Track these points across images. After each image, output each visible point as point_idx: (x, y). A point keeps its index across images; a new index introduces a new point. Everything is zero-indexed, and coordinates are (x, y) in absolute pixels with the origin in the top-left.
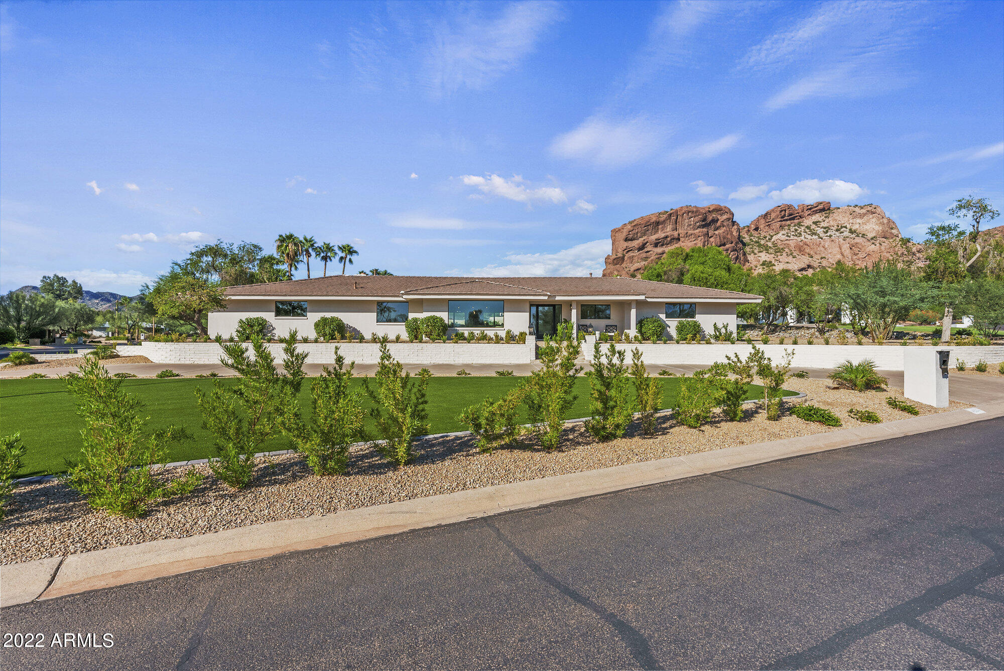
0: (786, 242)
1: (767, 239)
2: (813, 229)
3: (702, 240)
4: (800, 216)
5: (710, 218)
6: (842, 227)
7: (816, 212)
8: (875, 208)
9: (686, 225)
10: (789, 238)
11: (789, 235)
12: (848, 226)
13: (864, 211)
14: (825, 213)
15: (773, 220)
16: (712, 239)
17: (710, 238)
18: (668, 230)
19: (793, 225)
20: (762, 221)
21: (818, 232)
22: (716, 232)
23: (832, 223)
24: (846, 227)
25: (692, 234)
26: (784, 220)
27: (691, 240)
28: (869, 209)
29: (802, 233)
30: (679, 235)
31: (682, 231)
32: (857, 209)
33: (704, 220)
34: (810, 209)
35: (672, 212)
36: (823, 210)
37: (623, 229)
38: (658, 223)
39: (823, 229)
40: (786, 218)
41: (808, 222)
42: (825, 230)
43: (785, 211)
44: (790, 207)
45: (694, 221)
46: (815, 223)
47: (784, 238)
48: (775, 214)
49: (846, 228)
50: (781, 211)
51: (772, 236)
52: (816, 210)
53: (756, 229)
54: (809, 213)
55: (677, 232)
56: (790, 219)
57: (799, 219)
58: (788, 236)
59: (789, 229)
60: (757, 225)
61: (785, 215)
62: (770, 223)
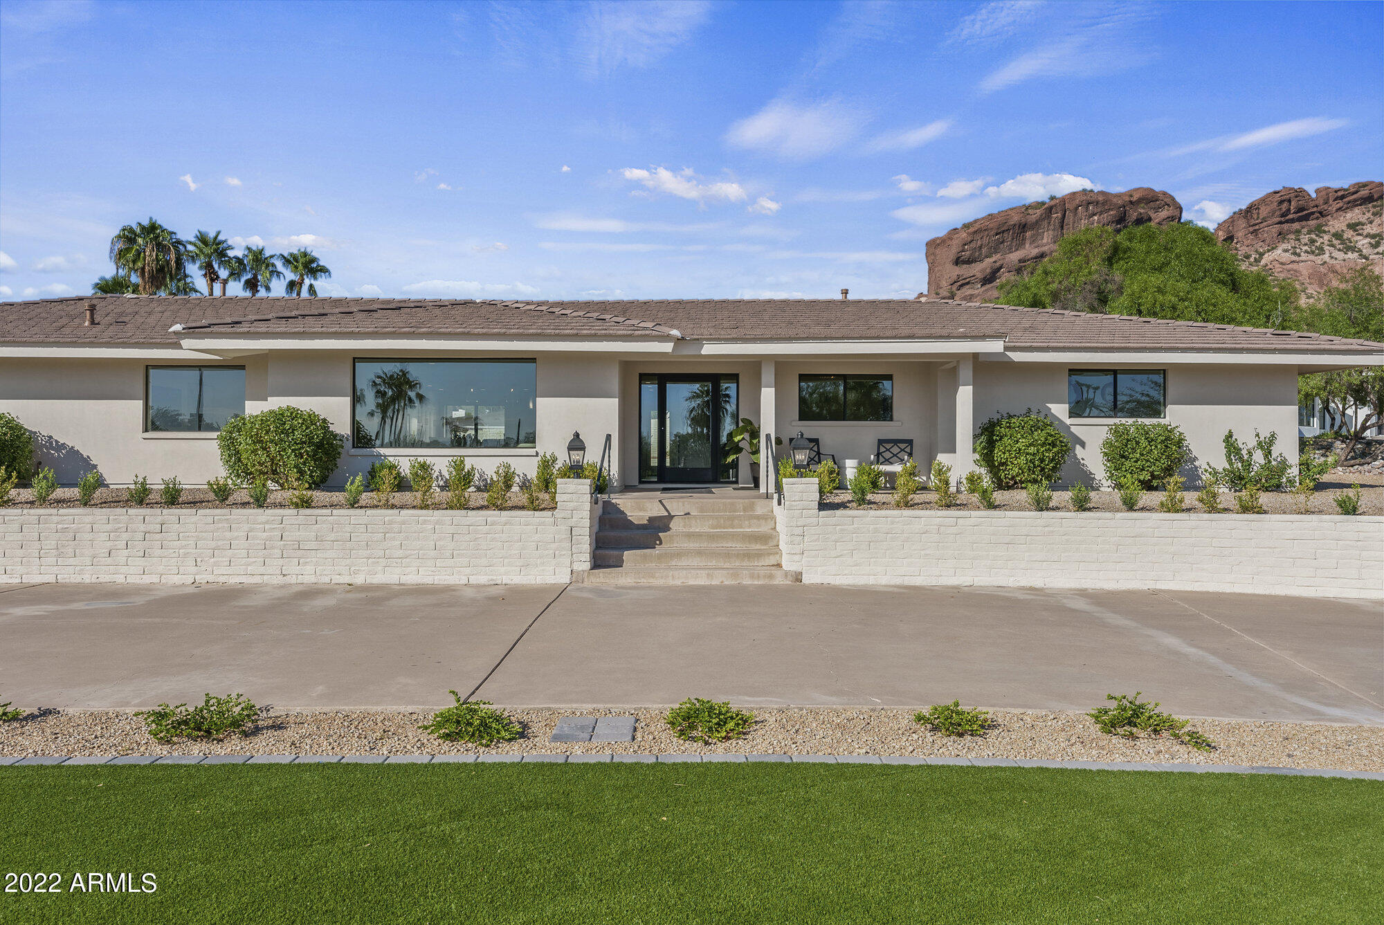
0: (1290, 266)
1: (1252, 259)
2: (1348, 239)
4: (1321, 213)
5: (1133, 216)
7: (1354, 204)
10: (1296, 258)
11: (1298, 251)
14: (1373, 206)
15: (1264, 220)
18: (1045, 241)
19: (1305, 230)
20: (1242, 223)
21: (1359, 245)
26: (1287, 222)
29: (1326, 248)
33: (1120, 219)
34: (1343, 198)
35: (1053, 203)
36: (1370, 199)
37: (951, 239)
38: (1023, 227)
39: (1368, 240)
40: (1291, 216)
41: (1337, 224)
42: (1373, 241)
43: (1289, 201)
44: (1300, 193)
45: (1098, 223)
46: (1352, 227)
47: (1287, 257)
48: (1269, 209)
50: (1281, 202)
51: (1261, 255)
52: (1356, 200)
53: (1229, 240)
54: (1341, 205)
56: (1300, 219)
57: (1317, 218)
58: (1295, 254)
59: (1299, 240)
60: (1229, 232)
61: (1289, 210)
62: (1257, 227)
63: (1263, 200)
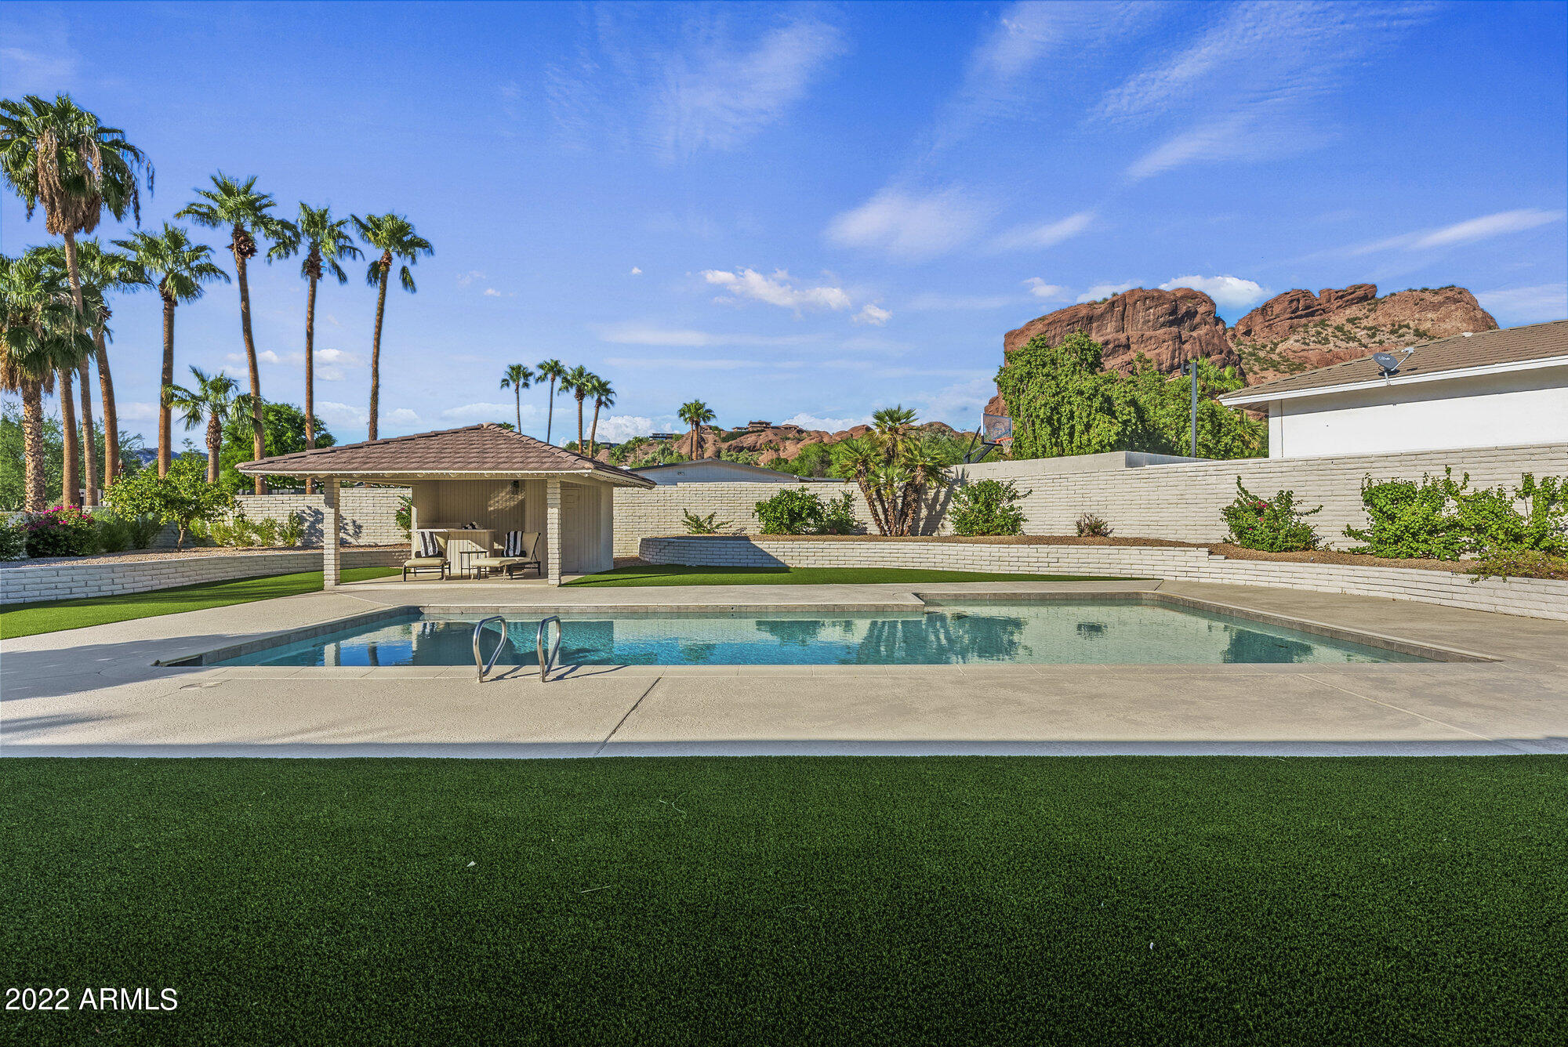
0: (1302, 354)
1: (1268, 349)
2: (1349, 331)
3: (1171, 348)
4: (1323, 310)
5: (1183, 309)
6: (1400, 327)
7: (1350, 303)
8: (1460, 293)
9: (1141, 321)
10: (1306, 347)
11: (1307, 341)
12: (1412, 324)
13: (1440, 298)
14: (1369, 304)
15: (1277, 316)
16: (1187, 346)
17: (1184, 343)
18: (1109, 330)
19: (1311, 325)
20: (1259, 319)
21: (1358, 335)
22: (1194, 334)
23: (1381, 320)
24: (1408, 326)
25: (1151, 338)
26: (1296, 317)
27: (1149, 348)
28: (1450, 294)
29: (1331, 338)
30: (1128, 339)
31: (1132, 332)
32: (1427, 296)
33: (1174, 312)
34: (1342, 297)
35: (1115, 298)
36: (1364, 298)
37: (1028, 330)
38: (1090, 319)
39: (1365, 332)
40: (1299, 313)
41: (1338, 319)
42: (1370, 333)
43: (1298, 300)
44: (1306, 294)
45: (1154, 315)
46: (1351, 321)
47: (1298, 346)
48: (1281, 307)
49: (1409, 328)
50: (1292, 301)
51: (1276, 345)
52: (1353, 299)
53: (1248, 333)
54: (1341, 303)
55: (1125, 334)
56: (1307, 316)
57: (1321, 314)
58: (1305, 343)
59: (1307, 332)
60: (1249, 326)
61: (1297, 308)
62: (1272, 322)
63: (1276, 300)
